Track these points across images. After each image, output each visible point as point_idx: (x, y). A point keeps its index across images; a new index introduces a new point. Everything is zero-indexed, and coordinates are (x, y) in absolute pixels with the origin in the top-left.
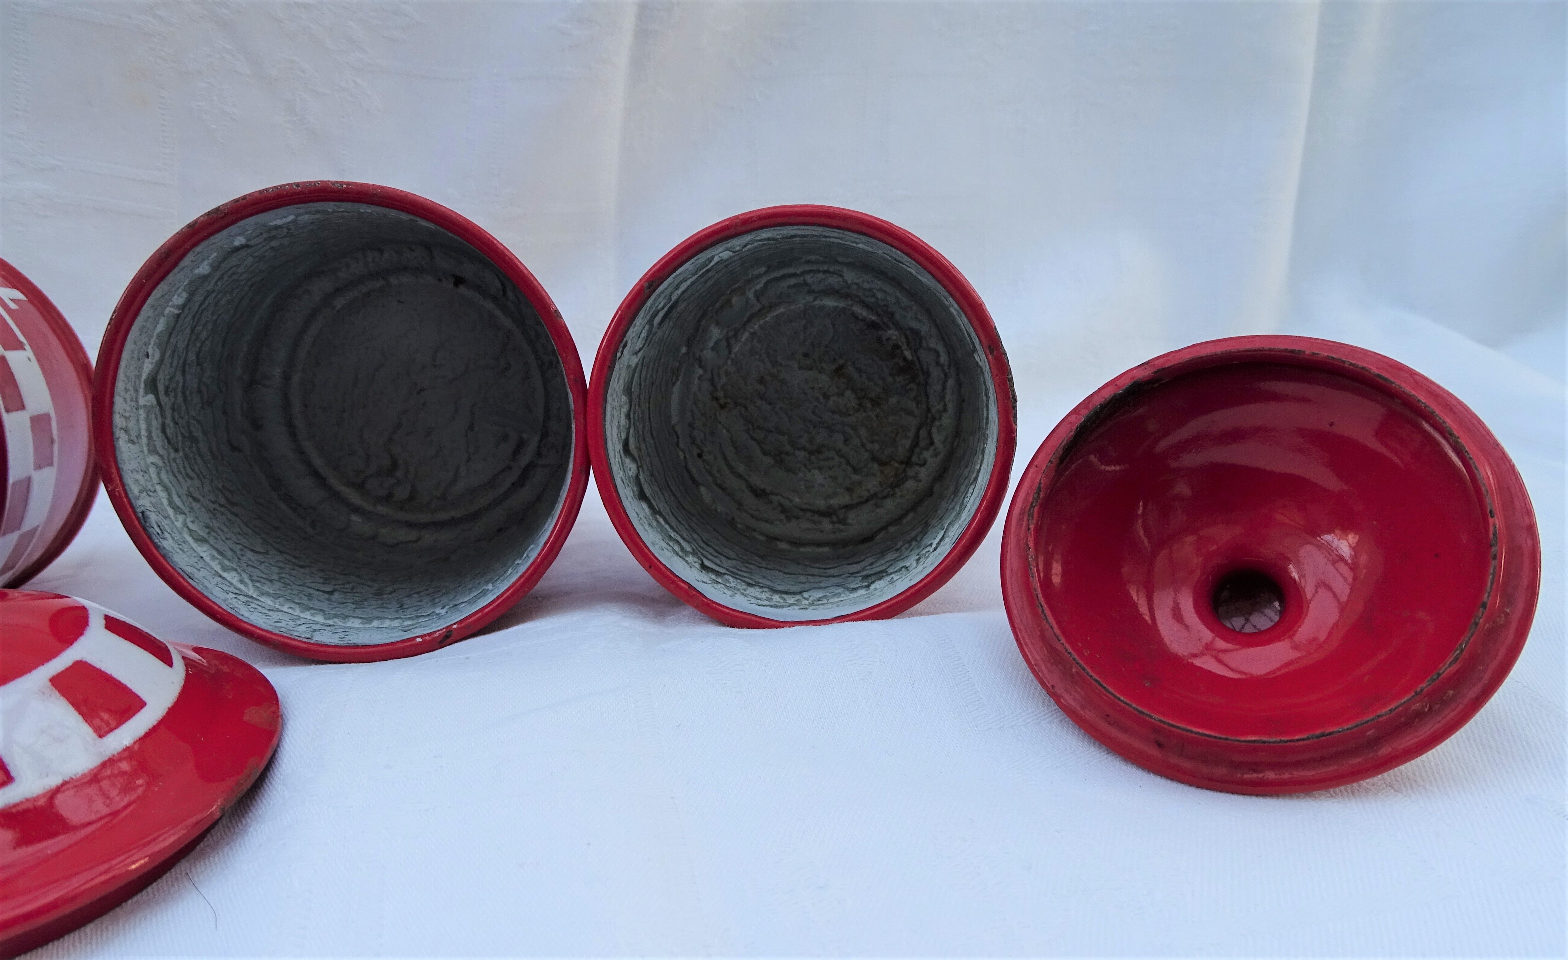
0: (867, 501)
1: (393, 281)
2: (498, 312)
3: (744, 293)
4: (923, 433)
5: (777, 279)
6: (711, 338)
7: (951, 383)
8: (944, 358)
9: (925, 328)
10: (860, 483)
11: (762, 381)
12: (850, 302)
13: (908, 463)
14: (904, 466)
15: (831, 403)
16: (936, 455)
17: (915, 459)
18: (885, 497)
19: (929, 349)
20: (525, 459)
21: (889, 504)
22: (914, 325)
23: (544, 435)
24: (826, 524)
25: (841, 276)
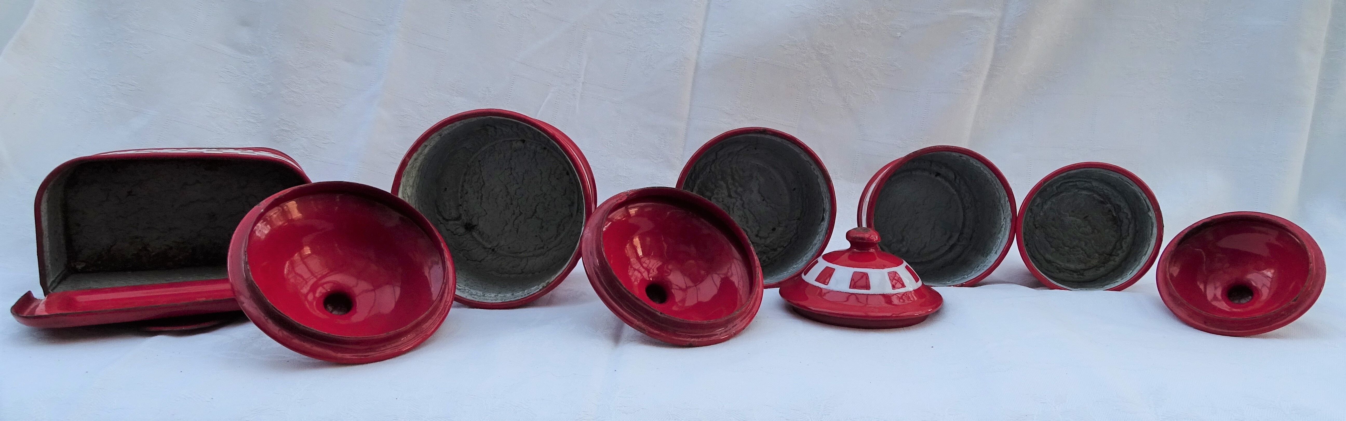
0: (1093, 268)
1: (913, 173)
2: (950, 186)
3: (1052, 187)
4: (1118, 244)
5: (1066, 183)
6: (1036, 202)
7: (1132, 226)
8: (1130, 216)
9: (1123, 204)
10: (1090, 261)
11: (1054, 219)
12: (1092, 193)
13: (1111, 255)
14: (1109, 256)
15: (1081, 230)
16: (1123, 251)
17: (1114, 253)
18: (1100, 267)
19: (1124, 212)
20: (951, 242)
21: (1102, 269)
22: (1118, 203)
23: (961, 234)
24: (1075, 275)
25: (1091, 183)
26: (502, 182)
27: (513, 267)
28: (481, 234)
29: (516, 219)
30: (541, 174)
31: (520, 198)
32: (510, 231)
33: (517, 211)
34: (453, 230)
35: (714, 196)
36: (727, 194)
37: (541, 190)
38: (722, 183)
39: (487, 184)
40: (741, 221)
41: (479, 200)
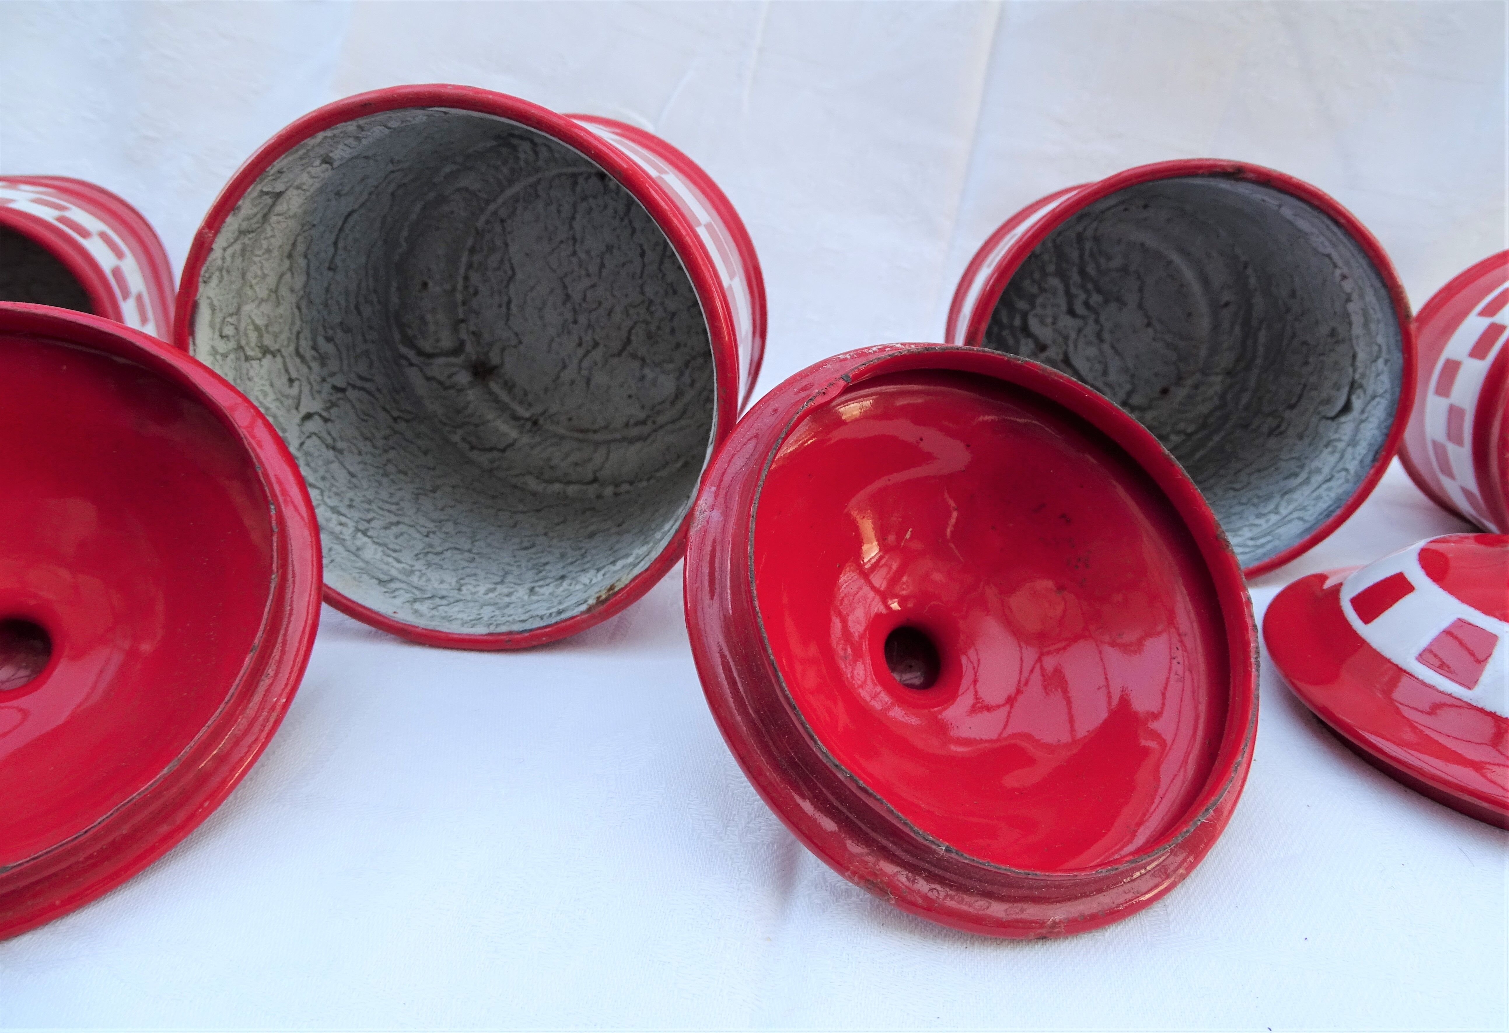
26: (554, 271)
27: (576, 464)
28: (509, 386)
29: (585, 355)
30: (643, 254)
31: (595, 310)
32: (573, 382)
33: (587, 339)
34: (442, 378)
35: (1033, 312)
36: (1064, 307)
37: (642, 293)
38: (1054, 282)
39: (520, 276)
40: (1091, 370)
41: (504, 309)
